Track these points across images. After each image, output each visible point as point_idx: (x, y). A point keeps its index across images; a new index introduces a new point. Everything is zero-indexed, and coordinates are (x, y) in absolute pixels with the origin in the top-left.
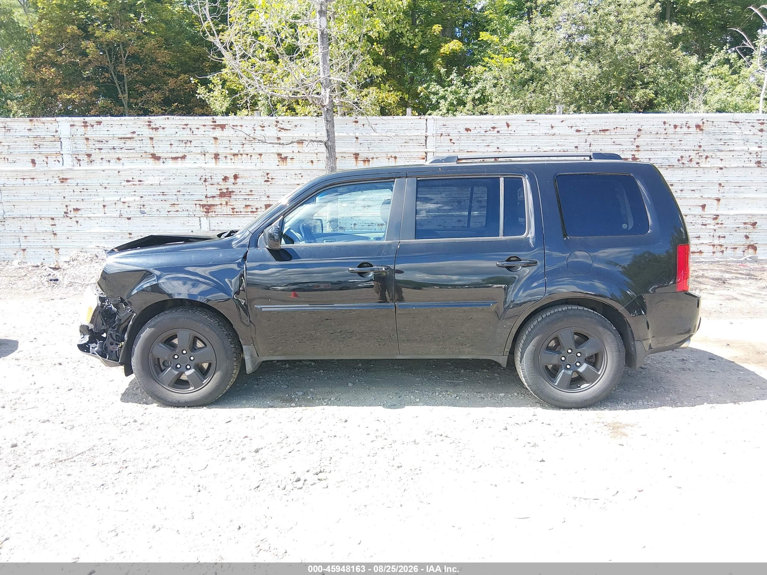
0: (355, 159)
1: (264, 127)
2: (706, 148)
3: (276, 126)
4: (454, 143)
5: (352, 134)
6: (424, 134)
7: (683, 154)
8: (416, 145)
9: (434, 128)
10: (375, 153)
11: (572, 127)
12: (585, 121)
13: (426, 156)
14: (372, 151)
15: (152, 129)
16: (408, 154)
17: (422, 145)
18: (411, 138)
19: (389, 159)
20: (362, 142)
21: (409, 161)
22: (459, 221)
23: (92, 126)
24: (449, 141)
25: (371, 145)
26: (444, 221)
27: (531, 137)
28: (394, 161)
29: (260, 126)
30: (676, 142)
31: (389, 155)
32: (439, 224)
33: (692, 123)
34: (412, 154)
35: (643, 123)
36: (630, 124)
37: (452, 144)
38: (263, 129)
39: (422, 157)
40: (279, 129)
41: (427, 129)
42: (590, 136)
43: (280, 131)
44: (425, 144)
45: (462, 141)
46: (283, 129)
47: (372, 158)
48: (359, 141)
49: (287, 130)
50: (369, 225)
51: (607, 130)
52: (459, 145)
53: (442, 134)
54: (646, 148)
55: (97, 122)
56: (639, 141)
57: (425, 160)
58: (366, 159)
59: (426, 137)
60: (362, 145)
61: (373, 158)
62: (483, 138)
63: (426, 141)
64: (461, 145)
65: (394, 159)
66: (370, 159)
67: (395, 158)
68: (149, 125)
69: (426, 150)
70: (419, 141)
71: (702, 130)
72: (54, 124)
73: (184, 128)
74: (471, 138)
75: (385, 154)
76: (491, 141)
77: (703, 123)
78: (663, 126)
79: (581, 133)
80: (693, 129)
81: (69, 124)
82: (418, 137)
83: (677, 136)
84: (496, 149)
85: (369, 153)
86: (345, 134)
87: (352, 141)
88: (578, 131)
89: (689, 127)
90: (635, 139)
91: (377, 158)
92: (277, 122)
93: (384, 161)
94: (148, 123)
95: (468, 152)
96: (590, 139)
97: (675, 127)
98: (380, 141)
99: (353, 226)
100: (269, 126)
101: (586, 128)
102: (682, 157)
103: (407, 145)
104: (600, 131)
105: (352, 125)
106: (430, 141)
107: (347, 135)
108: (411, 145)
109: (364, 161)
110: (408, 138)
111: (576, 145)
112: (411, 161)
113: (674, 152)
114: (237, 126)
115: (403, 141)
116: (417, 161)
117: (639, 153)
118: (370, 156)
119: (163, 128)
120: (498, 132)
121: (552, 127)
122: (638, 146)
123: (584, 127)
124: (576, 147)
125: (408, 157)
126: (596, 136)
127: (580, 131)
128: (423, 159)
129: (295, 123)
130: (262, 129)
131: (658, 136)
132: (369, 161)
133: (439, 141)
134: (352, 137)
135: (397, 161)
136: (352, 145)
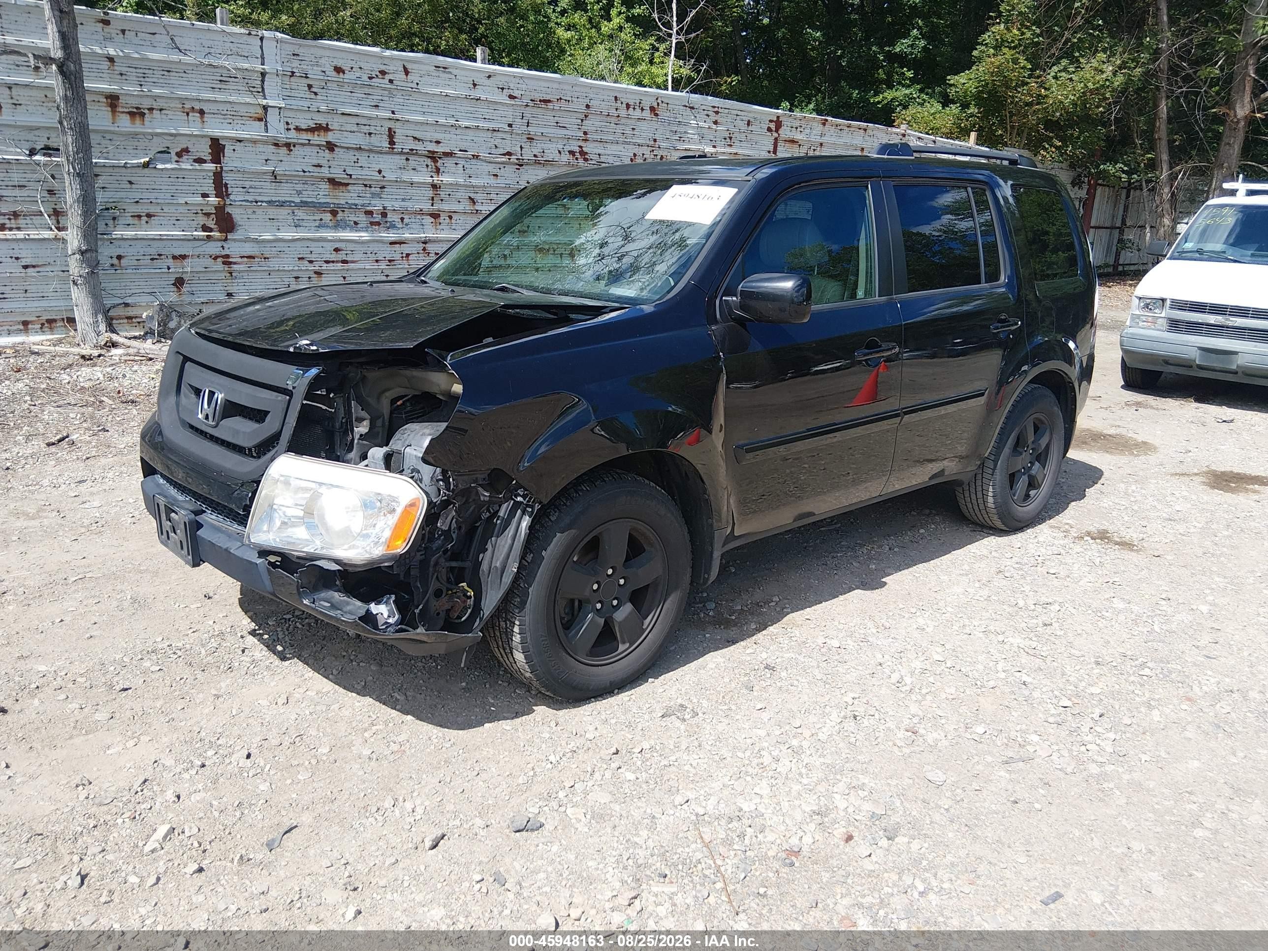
0: (109, 109)
2: (663, 145)
4: (316, 94)
5: (98, 51)
6: (258, 67)
7: (636, 150)
8: (244, 89)
9: (278, 58)
10: (155, 98)
11: (503, 89)
12: (521, 82)
13: (266, 116)
16: (229, 107)
17: (255, 89)
18: (233, 74)
19: (188, 114)
20: (122, 70)
21: (231, 121)
22: (337, 250)
24: (306, 89)
25: (147, 79)
26: (310, 249)
27: (443, 98)
28: (200, 120)
30: (628, 131)
31: (188, 106)
33: (646, 105)
34: (236, 108)
35: (592, 96)
36: (576, 94)
37: (313, 96)
39: (256, 116)
41: (263, 57)
42: (528, 108)
44: (260, 90)
45: (331, 92)
47: (149, 109)
48: (118, 67)
50: (152, 259)
51: (549, 101)
52: (325, 98)
53: (292, 72)
54: (595, 137)
56: (588, 125)
57: (263, 123)
58: (135, 110)
59: (263, 74)
60: (124, 77)
61: (151, 110)
62: (367, 90)
63: (263, 82)
64: (330, 98)
65: (198, 115)
66: (146, 111)
67: (202, 112)
69: (262, 102)
70: (249, 81)
71: (656, 115)
74: (346, 87)
75: (178, 102)
76: (380, 98)
77: (658, 104)
78: (613, 104)
79: (517, 102)
80: (647, 114)
82: (246, 73)
83: (629, 122)
84: (389, 115)
85: (141, 96)
87: (100, 68)
88: (511, 97)
89: (642, 109)
90: (582, 120)
91: (161, 110)
93: (179, 118)
95: (343, 114)
96: (528, 112)
97: (628, 106)
98: (166, 73)
99: (115, 261)
101: (523, 93)
102: (635, 155)
103: (224, 87)
104: (540, 101)
105: (97, 29)
106: (272, 84)
108: (233, 87)
109: (132, 114)
110: (225, 72)
111: (510, 121)
112: (236, 121)
113: (626, 146)
115: (215, 78)
116: (247, 122)
117: (588, 143)
118: (146, 103)
120: (391, 81)
121: (475, 85)
122: (585, 133)
123: (520, 92)
124: (510, 125)
125: (229, 113)
126: (536, 111)
127: (515, 98)
128: (260, 120)
131: (609, 119)
132: (143, 115)
133: (288, 87)
134: (99, 55)
135: (205, 119)
136: (101, 76)
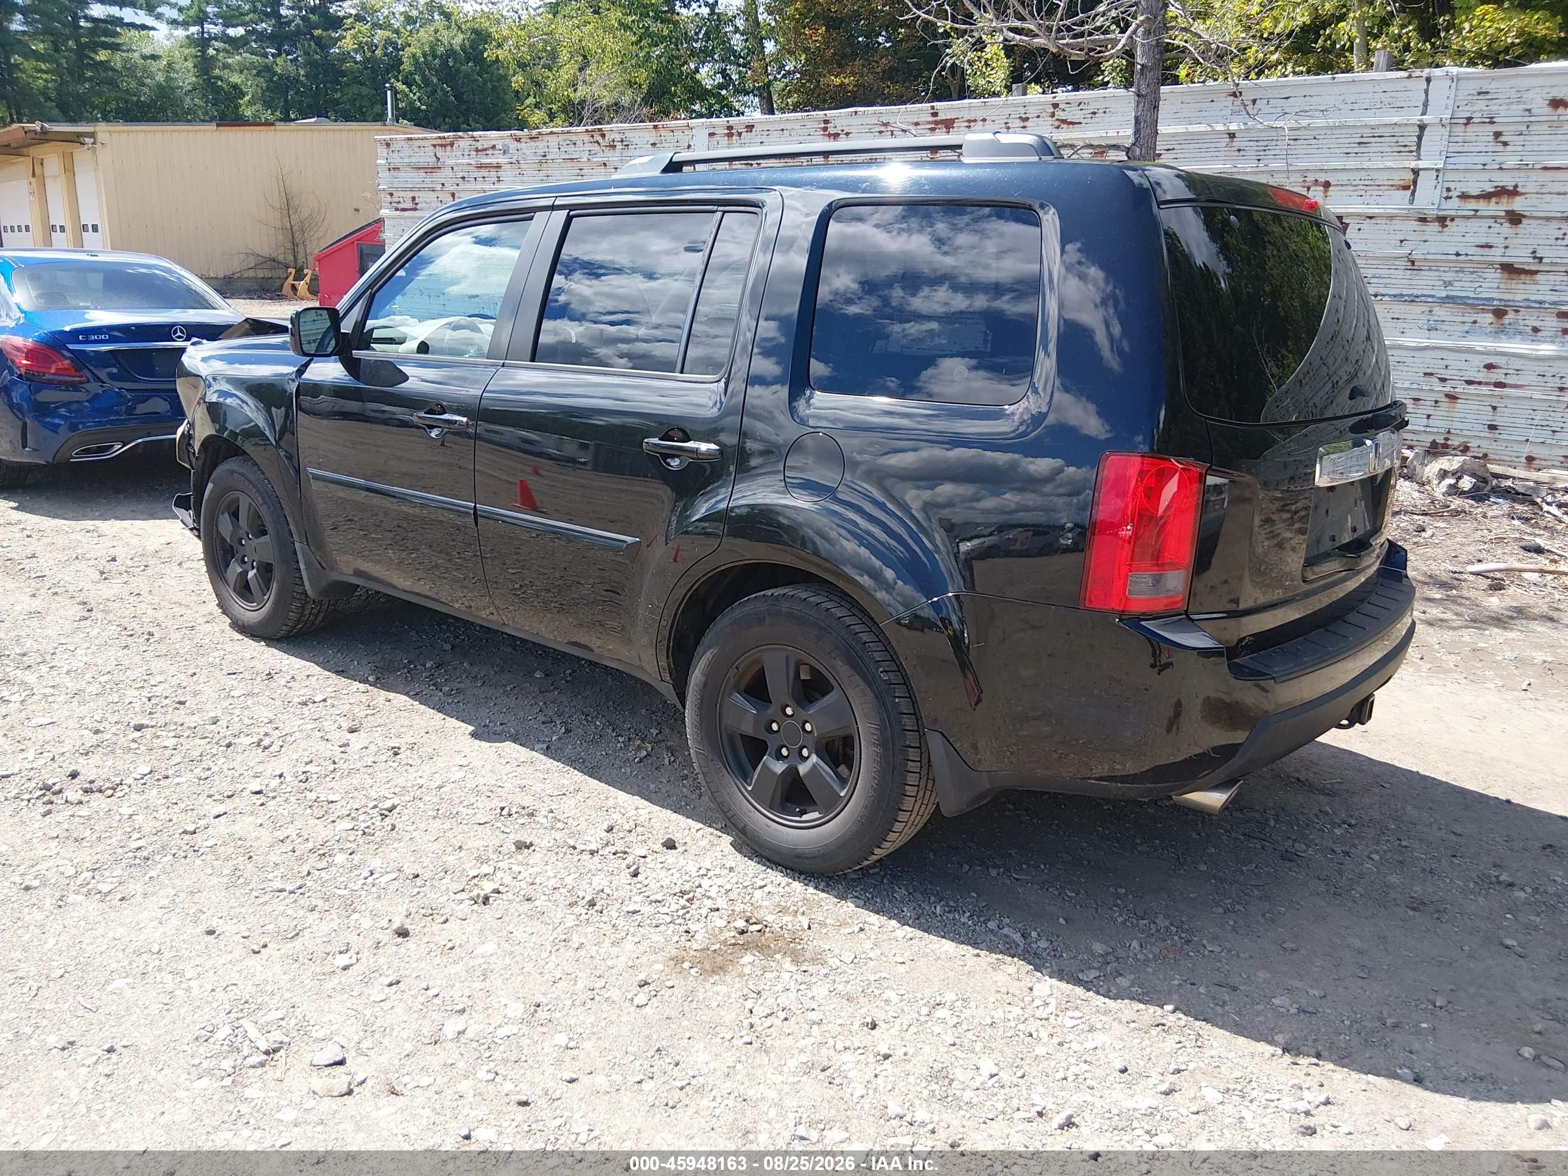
1: (1027, 119)
3: (1053, 115)
4: (1506, 144)
5: (1220, 127)
6: (1416, 118)
8: (1390, 149)
9: (1451, 102)
13: (1415, 182)
14: (1264, 169)
15: (830, 135)
16: (1363, 175)
17: (1407, 149)
18: (1378, 132)
19: (1308, 188)
20: (1242, 145)
21: (1363, 193)
22: (1490, 367)
23: (740, 134)
24: (1491, 138)
25: (1267, 153)
26: (1445, 362)
28: (1322, 194)
29: (1020, 118)
31: (1311, 178)
32: (1429, 371)
34: (1374, 175)
37: (1499, 148)
38: (1026, 124)
39: (1402, 183)
40: (1057, 123)
41: (1426, 105)
43: (1058, 127)
44: (1414, 149)
45: (1534, 138)
46: (1064, 121)
48: (1237, 143)
49: (1073, 123)
52: (1521, 149)
53: (1469, 119)
55: (747, 127)
57: (1409, 192)
59: (1422, 127)
60: (1242, 153)
63: (1420, 138)
64: (1528, 148)
65: (1322, 188)
67: (1327, 185)
68: (825, 129)
69: (1413, 164)
70: (1400, 139)
72: (686, 132)
73: (881, 132)
75: (1299, 175)
81: (707, 132)
82: (1397, 129)
86: (1202, 128)
87: (1218, 145)
92: (1055, 106)
94: (823, 125)
95: (1547, 168)
98: (1292, 142)
100: (1038, 117)
103: (1362, 150)
105: (1226, 104)
106: (1433, 138)
107: (1209, 129)
108: (1375, 150)
110: (1368, 132)
112: (1369, 193)
114: (975, 121)
115: (1353, 140)
116: (1387, 193)
119: (847, 134)
125: (1362, 183)
128: (1406, 188)
129: (1092, 107)
130: (1022, 124)
133: (1460, 139)
134: (1220, 132)
135: (1329, 193)
136: (1217, 154)
